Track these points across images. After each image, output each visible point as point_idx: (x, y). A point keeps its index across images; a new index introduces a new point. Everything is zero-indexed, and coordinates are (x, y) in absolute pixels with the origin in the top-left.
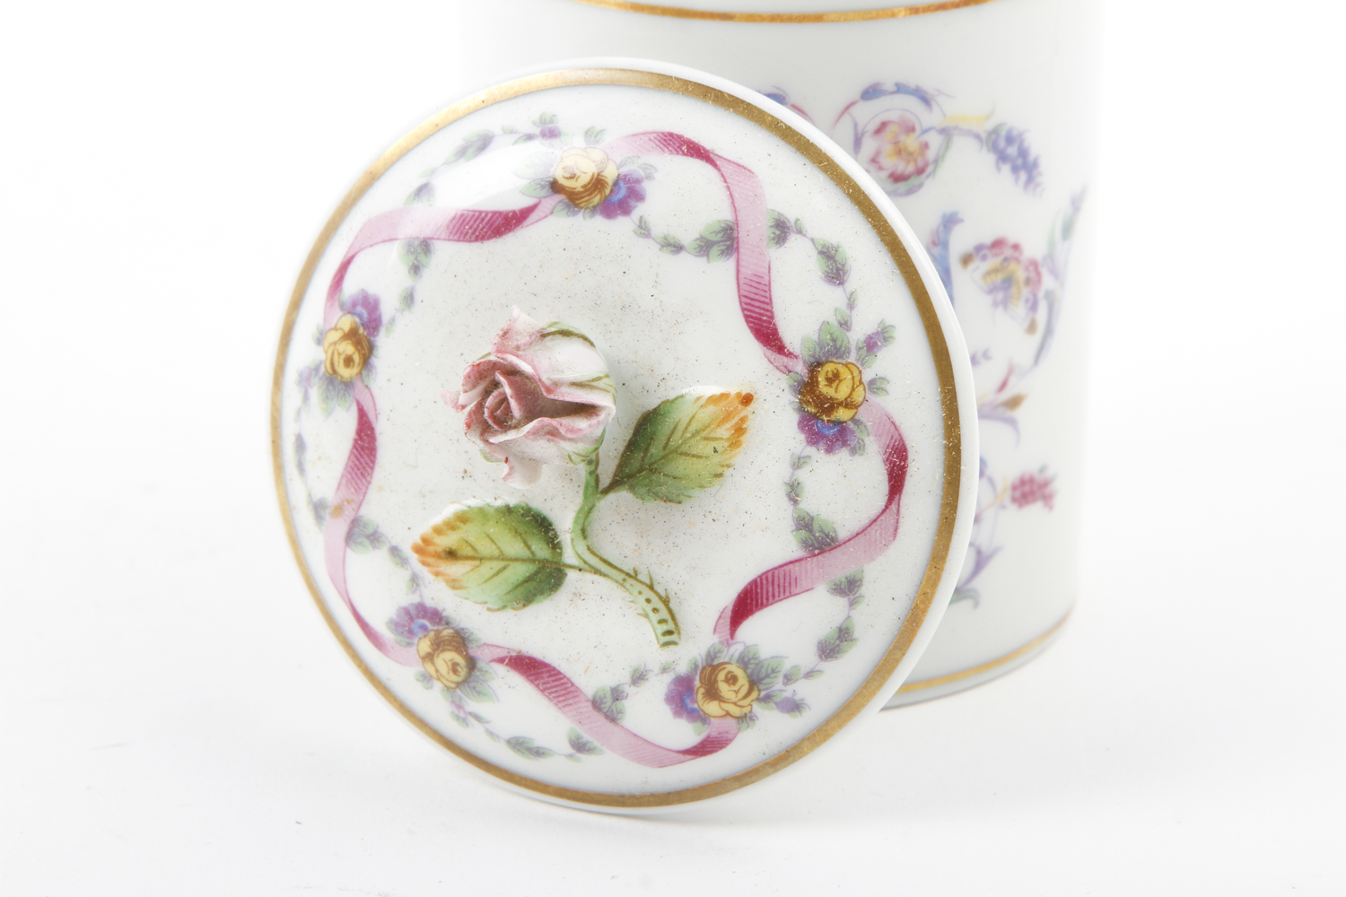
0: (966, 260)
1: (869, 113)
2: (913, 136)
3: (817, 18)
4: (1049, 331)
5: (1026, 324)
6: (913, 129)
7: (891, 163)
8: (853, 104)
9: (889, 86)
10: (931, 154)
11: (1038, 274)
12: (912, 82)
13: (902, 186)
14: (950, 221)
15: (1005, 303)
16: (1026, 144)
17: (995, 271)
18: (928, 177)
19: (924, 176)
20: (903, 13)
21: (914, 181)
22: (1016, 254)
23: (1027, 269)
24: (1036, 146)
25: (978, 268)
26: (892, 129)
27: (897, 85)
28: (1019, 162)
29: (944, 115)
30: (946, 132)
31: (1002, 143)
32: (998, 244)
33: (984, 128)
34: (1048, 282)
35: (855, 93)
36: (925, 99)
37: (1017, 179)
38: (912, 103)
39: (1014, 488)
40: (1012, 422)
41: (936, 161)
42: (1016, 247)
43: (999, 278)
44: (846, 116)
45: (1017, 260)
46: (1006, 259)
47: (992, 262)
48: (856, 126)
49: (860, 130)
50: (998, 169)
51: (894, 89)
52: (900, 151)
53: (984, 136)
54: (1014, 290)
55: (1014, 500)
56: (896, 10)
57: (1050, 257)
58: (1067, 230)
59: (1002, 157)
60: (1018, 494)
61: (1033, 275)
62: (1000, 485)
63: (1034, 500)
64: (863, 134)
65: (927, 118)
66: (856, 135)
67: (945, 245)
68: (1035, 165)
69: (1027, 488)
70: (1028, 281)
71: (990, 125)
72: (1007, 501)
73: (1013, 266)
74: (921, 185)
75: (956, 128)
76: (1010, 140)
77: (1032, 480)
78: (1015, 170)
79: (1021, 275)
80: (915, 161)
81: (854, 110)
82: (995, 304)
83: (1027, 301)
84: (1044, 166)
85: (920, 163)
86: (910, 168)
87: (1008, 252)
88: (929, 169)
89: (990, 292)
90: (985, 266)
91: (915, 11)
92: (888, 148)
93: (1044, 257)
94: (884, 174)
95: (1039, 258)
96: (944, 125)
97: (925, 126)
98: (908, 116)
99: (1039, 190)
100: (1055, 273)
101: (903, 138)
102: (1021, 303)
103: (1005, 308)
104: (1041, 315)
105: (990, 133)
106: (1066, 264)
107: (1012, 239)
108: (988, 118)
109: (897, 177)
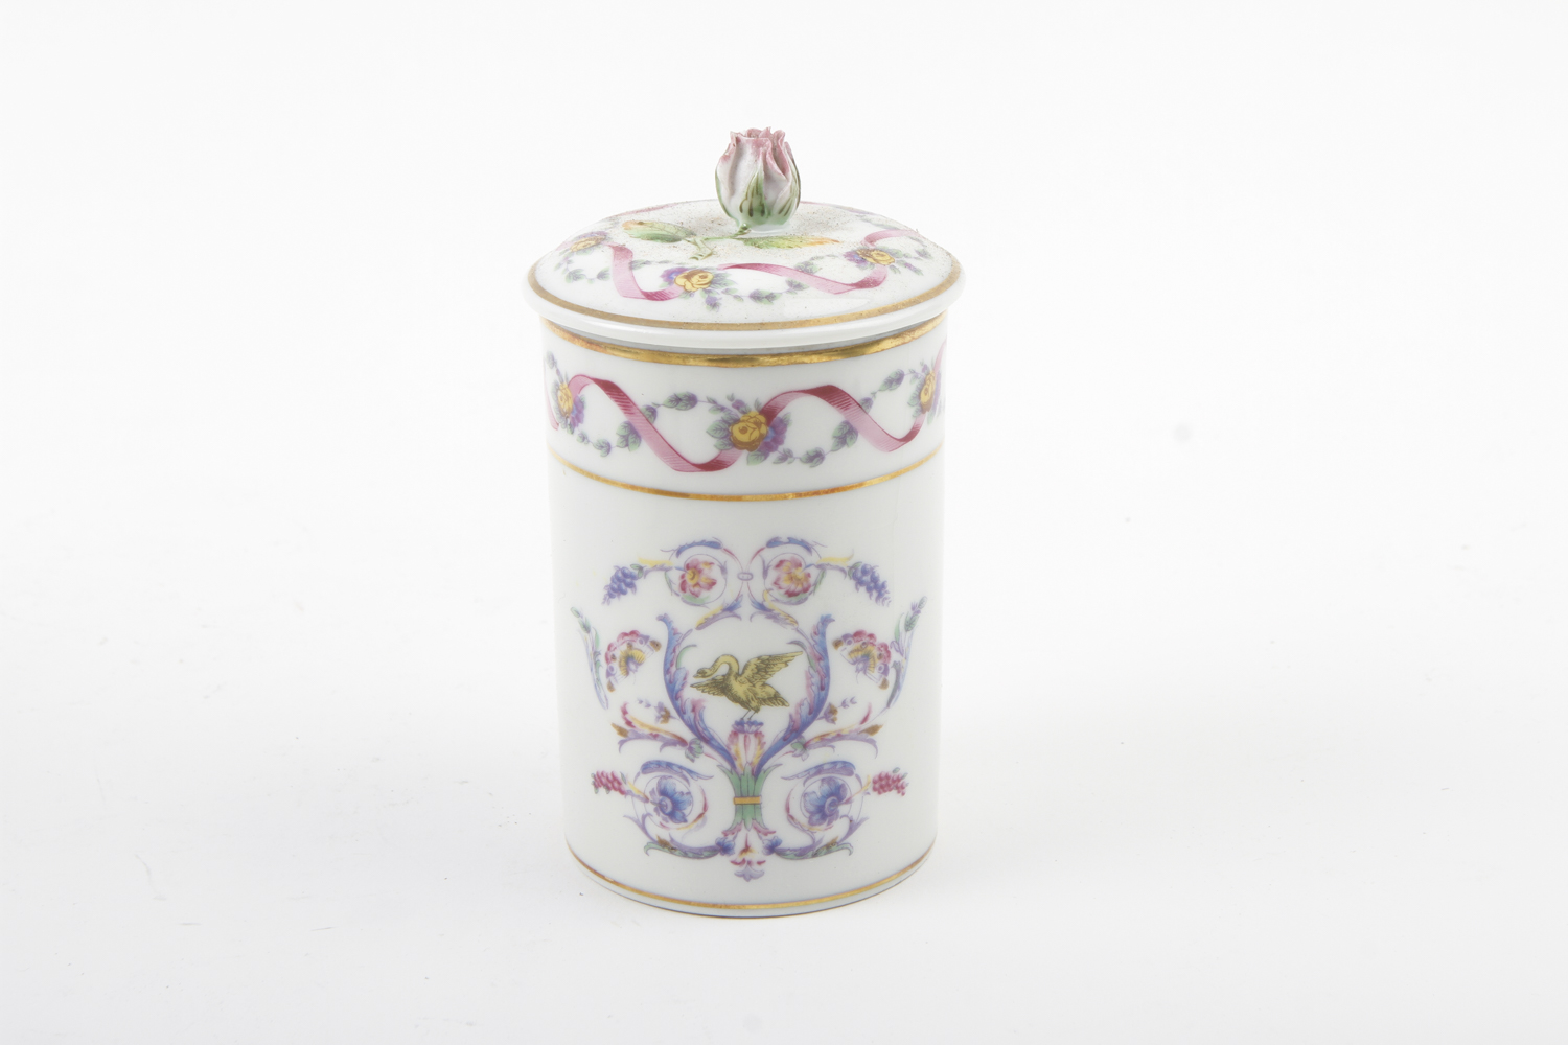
0: (837, 644)
1: (771, 555)
2: (800, 569)
3: (738, 498)
4: (897, 686)
5: (880, 683)
6: (800, 565)
7: (786, 584)
8: (762, 549)
9: (785, 539)
10: (812, 580)
11: (888, 652)
12: (799, 536)
13: (794, 599)
14: (826, 620)
15: (865, 670)
16: (876, 574)
17: (857, 650)
18: (810, 594)
19: (808, 593)
20: (792, 496)
21: (802, 596)
22: (872, 641)
23: (879, 649)
24: (883, 575)
25: (845, 649)
26: (787, 564)
27: (789, 539)
28: (872, 585)
29: (820, 557)
30: (822, 568)
31: (859, 574)
32: (858, 634)
33: (847, 565)
34: (895, 656)
35: (764, 544)
36: (808, 547)
37: (871, 595)
38: (799, 550)
39: (875, 782)
40: (872, 742)
41: (816, 585)
42: (871, 636)
43: (860, 654)
44: (758, 556)
45: (873, 644)
46: (864, 643)
47: (855, 645)
48: (764, 562)
49: (767, 565)
50: (857, 589)
51: (788, 541)
52: (792, 578)
53: (847, 569)
54: (871, 662)
55: (875, 789)
56: (787, 495)
57: (897, 641)
58: (910, 625)
59: (860, 582)
60: (877, 786)
61: (884, 652)
62: (864, 781)
63: (890, 790)
64: (769, 567)
65: (809, 559)
66: (764, 568)
67: (823, 635)
68: (883, 586)
69: (884, 782)
70: (880, 657)
71: (851, 563)
72: (870, 790)
73: (869, 647)
74: (806, 599)
75: (828, 565)
76: (865, 571)
77: (887, 777)
78: (869, 590)
79: (875, 652)
80: (802, 584)
81: (762, 553)
82: (858, 671)
83: (880, 668)
84: (889, 587)
85: (805, 585)
86: (799, 588)
87: (866, 639)
88: (812, 589)
89: (854, 663)
90: (850, 648)
91: (799, 495)
92: (784, 576)
93: (892, 642)
94: (782, 591)
95: (888, 643)
96: (820, 563)
97: (808, 564)
98: (796, 557)
99: (887, 601)
100: (900, 651)
101: (794, 570)
102: (876, 670)
103: (865, 673)
104: (891, 677)
105: (851, 568)
106: (909, 646)
107: (868, 632)
108: (849, 559)
109: (790, 594)
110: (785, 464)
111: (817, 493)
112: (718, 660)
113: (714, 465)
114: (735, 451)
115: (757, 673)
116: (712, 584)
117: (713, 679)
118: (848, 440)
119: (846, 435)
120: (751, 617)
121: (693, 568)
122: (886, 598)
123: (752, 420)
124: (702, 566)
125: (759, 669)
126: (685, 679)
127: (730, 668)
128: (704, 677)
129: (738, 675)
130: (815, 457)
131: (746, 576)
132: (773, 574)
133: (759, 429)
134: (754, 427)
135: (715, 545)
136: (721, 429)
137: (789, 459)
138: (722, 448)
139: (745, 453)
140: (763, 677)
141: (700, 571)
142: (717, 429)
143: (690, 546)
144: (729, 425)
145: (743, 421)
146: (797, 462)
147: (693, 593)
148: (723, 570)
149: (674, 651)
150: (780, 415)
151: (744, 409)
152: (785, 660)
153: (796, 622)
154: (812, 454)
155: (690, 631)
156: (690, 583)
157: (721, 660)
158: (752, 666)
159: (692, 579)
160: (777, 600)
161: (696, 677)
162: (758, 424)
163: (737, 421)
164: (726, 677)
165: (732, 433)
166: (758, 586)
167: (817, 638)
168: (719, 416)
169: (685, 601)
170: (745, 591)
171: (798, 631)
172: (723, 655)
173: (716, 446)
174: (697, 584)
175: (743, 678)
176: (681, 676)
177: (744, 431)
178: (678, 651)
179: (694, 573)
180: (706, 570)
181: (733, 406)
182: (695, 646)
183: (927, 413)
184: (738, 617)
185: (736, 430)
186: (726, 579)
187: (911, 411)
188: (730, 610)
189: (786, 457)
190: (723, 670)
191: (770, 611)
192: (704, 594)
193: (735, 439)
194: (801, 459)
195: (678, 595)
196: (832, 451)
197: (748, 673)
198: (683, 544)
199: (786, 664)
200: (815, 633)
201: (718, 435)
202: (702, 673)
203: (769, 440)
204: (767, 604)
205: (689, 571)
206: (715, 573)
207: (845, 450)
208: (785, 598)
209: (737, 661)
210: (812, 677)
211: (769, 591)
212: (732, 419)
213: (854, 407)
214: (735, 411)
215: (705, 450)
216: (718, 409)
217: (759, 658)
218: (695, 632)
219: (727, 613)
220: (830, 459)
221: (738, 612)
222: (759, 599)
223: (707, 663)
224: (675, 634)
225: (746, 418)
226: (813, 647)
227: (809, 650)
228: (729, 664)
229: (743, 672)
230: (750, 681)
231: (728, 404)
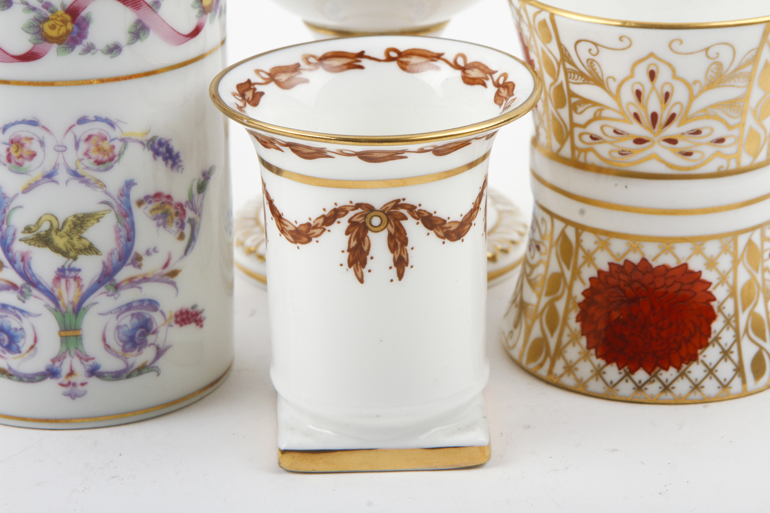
0: (140, 203)
1: (82, 131)
2: (106, 142)
3: (51, 84)
4: (193, 238)
5: (178, 235)
6: (105, 139)
7: (95, 155)
8: (73, 126)
10: (116, 151)
11: (184, 211)
12: (104, 115)
13: (102, 167)
15: (164, 225)
16: (171, 147)
17: (157, 209)
18: (115, 162)
19: (113, 162)
20: (96, 82)
21: (109, 164)
22: (169, 201)
23: (176, 208)
24: (177, 147)
25: (147, 207)
26: (94, 138)
27: (95, 117)
28: (167, 155)
29: (122, 132)
30: (124, 141)
32: (158, 195)
33: (145, 138)
34: (190, 214)
35: (74, 121)
36: (112, 124)
37: (166, 164)
38: (104, 126)
39: (176, 316)
40: (174, 284)
41: (120, 155)
42: (169, 197)
43: (159, 212)
44: (70, 132)
45: (170, 204)
46: (163, 203)
47: (154, 205)
48: (75, 137)
49: (77, 139)
50: (155, 159)
51: (94, 119)
52: (99, 150)
53: (145, 142)
54: (169, 218)
55: (177, 322)
56: (92, 81)
57: (191, 202)
58: (201, 188)
59: (156, 153)
60: (179, 319)
61: (180, 210)
62: (168, 315)
63: (190, 323)
64: (79, 141)
65: (112, 133)
66: (76, 141)
67: (128, 196)
68: (177, 156)
69: (184, 316)
70: (177, 214)
71: (149, 137)
72: (173, 322)
73: (167, 206)
74: (112, 167)
75: (129, 138)
76: (161, 144)
77: (187, 312)
78: (165, 159)
79: (173, 210)
80: (108, 154)
81: (73, 129)
83: (177, 223)
84: (182, 157)
85: (111, 155)
86: (106, 158)
87: (164, 200)
88: (116, 158)
89: (155, 219)
90: (151, 207)
91: (102, 81)
92: (93, 148)
93: (187, 202)
94: (92, 161)
95: (183, 202)
96: (122, 137)
97: (112, 137)
98: (102, 132)
99: (180, 169)
100: (194, 210)
101: (100, 143)
102: (174, 225)
103: (164, 227)
104: (187, 230)
105: (149, 141)
106: (202, 205)
107: (166, 192)
108: (147, 133)
109: (99, 163)
110: (89, 55)
111: (117, 79)
112: (40, 219)
113: (30, 57)
114: (46, 44)
115: (74, 228)
116: (33, 155)
117: (38, 234)
118: (141, 35)
119: (139, 31)
120: (67, 182)
121: (17, 143)
122: (180, 166)
123: (59, 19)
124: (24, 141)
125: (75, 225)
126: (14, 234)
127: (51, 225)
128: (30, 232)
129: (58, 230)
130: (114, 50)
131: (61, 149)
132: (83, 147)
133: (66, 26)
134: (62, 24)
135: (34, 123)
136: (34, 26)
137: (93, 51)
138: (35, 42)
139: (55, 47)
140: (79, 232)
141: (22, 145)
142: (30, 27)
143: (13, 124)
144: (41, 22)
145: (52, 19)
146: (99, 53)
147: (18, 164)
148: (42, 143)
149: (4, 212)
150: (83, 14)
151: (52, 9)
152: (97, 217)
153: (105, 186)
154: (112, 47)
155: (17, 195)
156: (14, 155)
157: (43, 219)
158: (70, 223)
159: (17, 151)
160: (88, 168)
161: (23, 232)
162: (64, 22)
163: (47, 19)
164: (48, 232)
165: (43, 29)
166: (72, 157)
167: (123, 199)
168: (32, 15)
169: (11, 170)
170: (61, 161)
171: (106, 193)
172: (45, 214)
173: (30, 41)
174: (21, 156)
175: (62, 233)
176: (10, 233)
177: (53, 27)
178: (7, 212)
179: (18, 147)
180: (27, 144)
181: (43, 6)
182: (21, 207)
183: (209, 15)
184: (56, 182)
185: (46, 27)
186: (44, 151)
187: (196, 12)
188: (49, 176)
189: (89, 49)
190: (45, 226)
191: (83, 177)
192: (27, 164)
193: (46, 35)
194: (102, 51)
195: (5, 165)
196: (129, 44)
197: (67, 228)
198: (7, 122)
199: (98, 220)
200: (121, 195)
201: (31, 31)
202: (28, 229)
203: (75, 35)
204: (80, 171)
205: (14, 145)
206: (35, 146)
207: (138, 44)
208: (95, 167)
209: (56, 218)
210: (120, 231)
211: (80, 160)
212: (42, 17)
213: (145, 8)
214: (44, 11)
215: (22, 43)
216: (30, 9)
217: (75, 216)
218: (21, 196)
219: (47, 179)
220: (126, 51)
221: (55, 178)
222: (73, 167)
223: (31, 220)
224: (4, 198)
225: (54, 17)
226: (120, 206)
227: (116, 209)
228: (50, 222)
229: (63, 228)
230: (68, 235)
231: (38, 5)
